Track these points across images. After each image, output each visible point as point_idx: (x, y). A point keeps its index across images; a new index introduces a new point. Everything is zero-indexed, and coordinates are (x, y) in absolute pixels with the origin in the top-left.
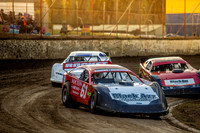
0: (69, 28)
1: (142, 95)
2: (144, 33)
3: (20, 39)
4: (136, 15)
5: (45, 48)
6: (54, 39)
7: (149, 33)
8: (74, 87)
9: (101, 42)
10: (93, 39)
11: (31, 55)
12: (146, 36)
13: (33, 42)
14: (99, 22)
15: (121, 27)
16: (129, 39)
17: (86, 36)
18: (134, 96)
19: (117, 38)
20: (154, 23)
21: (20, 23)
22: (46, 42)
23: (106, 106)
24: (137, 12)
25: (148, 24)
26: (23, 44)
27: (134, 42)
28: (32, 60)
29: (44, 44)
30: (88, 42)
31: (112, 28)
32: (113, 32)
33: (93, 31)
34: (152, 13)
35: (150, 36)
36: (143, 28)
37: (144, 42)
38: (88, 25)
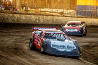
0: (29, 9)
1: (68, 46)
2: (65, 14)
3: (5, 13)
4: (62, 4)
5: (16, 18)
6: (21, 14)
7: (68, 14)
8: (35, 40)
9: (44, 17)
10: (41, 15)
11: (10, 21)
12: (66, 15)
13: (11, 15)
14: (44, 7)
15: (54, 10)
16: (58, 16)
17: (37, 14)
18: (63, 47)
19: (52, 15)
20: (71, 9)
21: (5, 5)
22: (17, 15)
23: (48, 50)
24: (62, 3)
25: (68, 9)
26: (6, 15)
27: (60, 18)
28: (10, 23)
29: (16, 16)
30: (38, 16)
31: (50, 10)
32: (51, 12)
33: (41, 11)
34: (70, 4)
35: (68, 15)
36: (65, 11)
37: (65, 18)
38: (38, 8)
